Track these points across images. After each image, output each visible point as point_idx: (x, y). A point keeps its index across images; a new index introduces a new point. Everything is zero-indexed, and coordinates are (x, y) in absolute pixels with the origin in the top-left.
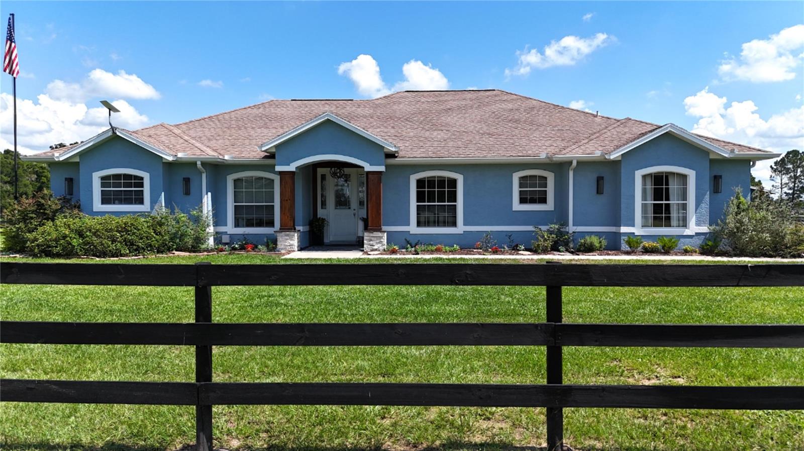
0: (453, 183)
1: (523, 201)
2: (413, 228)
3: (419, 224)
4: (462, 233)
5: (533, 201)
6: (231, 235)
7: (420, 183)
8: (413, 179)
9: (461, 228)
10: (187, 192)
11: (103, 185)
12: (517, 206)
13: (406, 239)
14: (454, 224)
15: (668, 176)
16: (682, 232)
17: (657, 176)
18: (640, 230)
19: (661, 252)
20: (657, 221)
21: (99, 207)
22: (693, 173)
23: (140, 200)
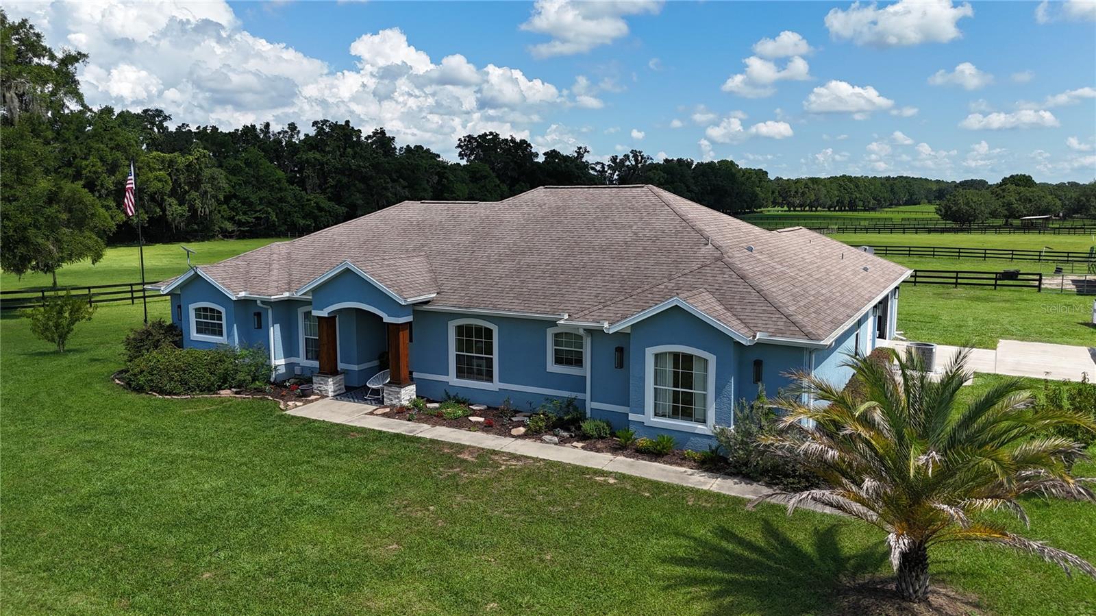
0: (489, 332)
1: (558, 361)
2: (452, 379)
3: (461, 373)
4: (498, 390)
5: (569, 362)
6: (303, 368)
7: (460, 330)
8: (452, 326)
9: (496, 385)
10: (256, 322)
11: (198, 316)
12: (552, 367)
13: (445, 391)
14: (489, 378)
15: (688, 359)
16: (700, 428)
17: (676, 356)
18: (651, 419)
19: (655, 453)
20: (675, 414)
21: (195, 335)
22: (712, 359)
23: (221, 334)
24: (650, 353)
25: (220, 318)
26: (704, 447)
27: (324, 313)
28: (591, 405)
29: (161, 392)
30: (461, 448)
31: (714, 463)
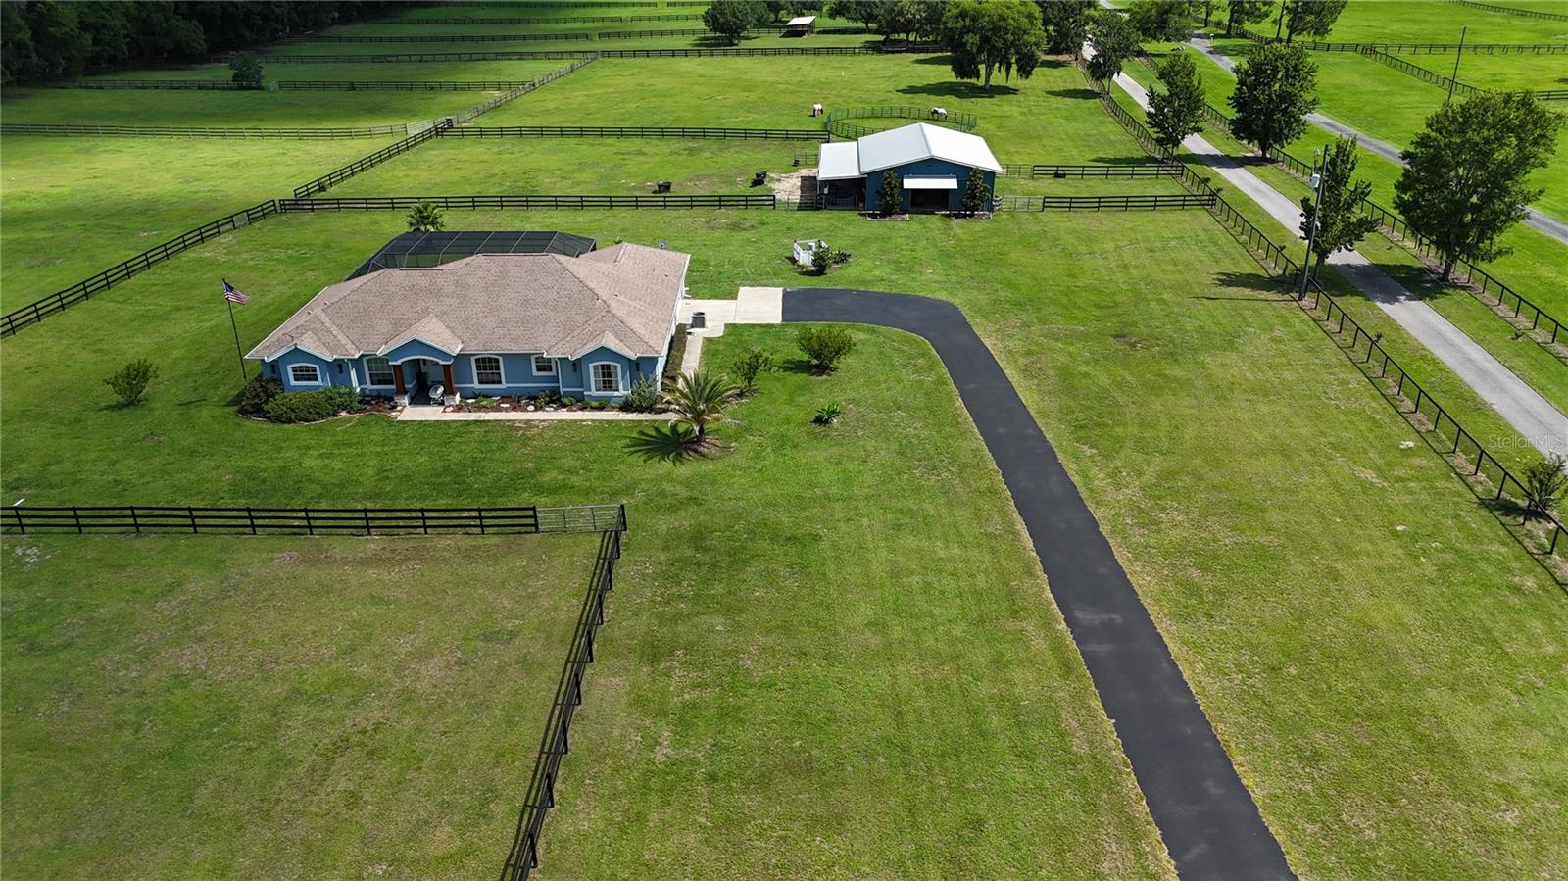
0: (497, 360)
1: (538, 370)
2: (476, 385)
3: (480, 383)
4: (505, 388)
5: (544, 370)
6: (370, 390)
7: (477, 360)
8: (473, 359)
9: (504, 385)
10: (341, 372)
11: (295, 371)
12: (535, 373)
13: (476, 392)
14: (500, 382)
15: (608, 366)
16: (616, 393)
17: (602, 366)
18: (594, 392)
19: (601, 408)
20: (604, 388)
21: (293, 383)
22: (619, 366)
23: (316, 379)
24: (591, 365)
25: (315, 371)
26: (621, 401)
27: (398, 362)
28: (562, 390)
29: (307, 421)
30: (514, 421)
31: (627, 406)
